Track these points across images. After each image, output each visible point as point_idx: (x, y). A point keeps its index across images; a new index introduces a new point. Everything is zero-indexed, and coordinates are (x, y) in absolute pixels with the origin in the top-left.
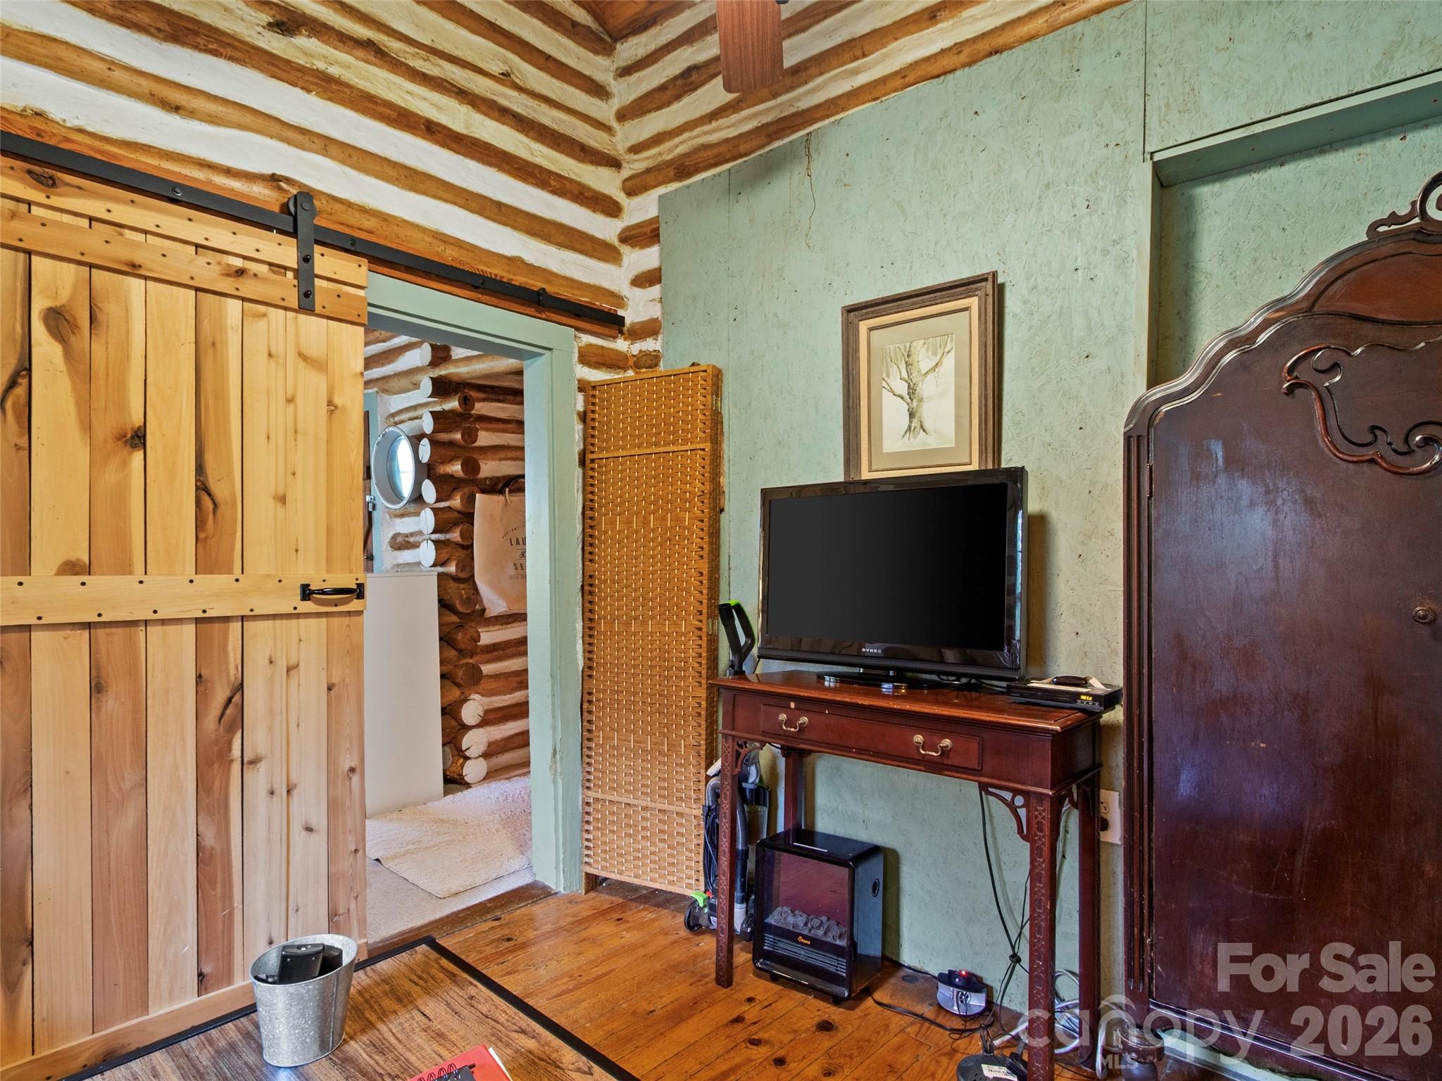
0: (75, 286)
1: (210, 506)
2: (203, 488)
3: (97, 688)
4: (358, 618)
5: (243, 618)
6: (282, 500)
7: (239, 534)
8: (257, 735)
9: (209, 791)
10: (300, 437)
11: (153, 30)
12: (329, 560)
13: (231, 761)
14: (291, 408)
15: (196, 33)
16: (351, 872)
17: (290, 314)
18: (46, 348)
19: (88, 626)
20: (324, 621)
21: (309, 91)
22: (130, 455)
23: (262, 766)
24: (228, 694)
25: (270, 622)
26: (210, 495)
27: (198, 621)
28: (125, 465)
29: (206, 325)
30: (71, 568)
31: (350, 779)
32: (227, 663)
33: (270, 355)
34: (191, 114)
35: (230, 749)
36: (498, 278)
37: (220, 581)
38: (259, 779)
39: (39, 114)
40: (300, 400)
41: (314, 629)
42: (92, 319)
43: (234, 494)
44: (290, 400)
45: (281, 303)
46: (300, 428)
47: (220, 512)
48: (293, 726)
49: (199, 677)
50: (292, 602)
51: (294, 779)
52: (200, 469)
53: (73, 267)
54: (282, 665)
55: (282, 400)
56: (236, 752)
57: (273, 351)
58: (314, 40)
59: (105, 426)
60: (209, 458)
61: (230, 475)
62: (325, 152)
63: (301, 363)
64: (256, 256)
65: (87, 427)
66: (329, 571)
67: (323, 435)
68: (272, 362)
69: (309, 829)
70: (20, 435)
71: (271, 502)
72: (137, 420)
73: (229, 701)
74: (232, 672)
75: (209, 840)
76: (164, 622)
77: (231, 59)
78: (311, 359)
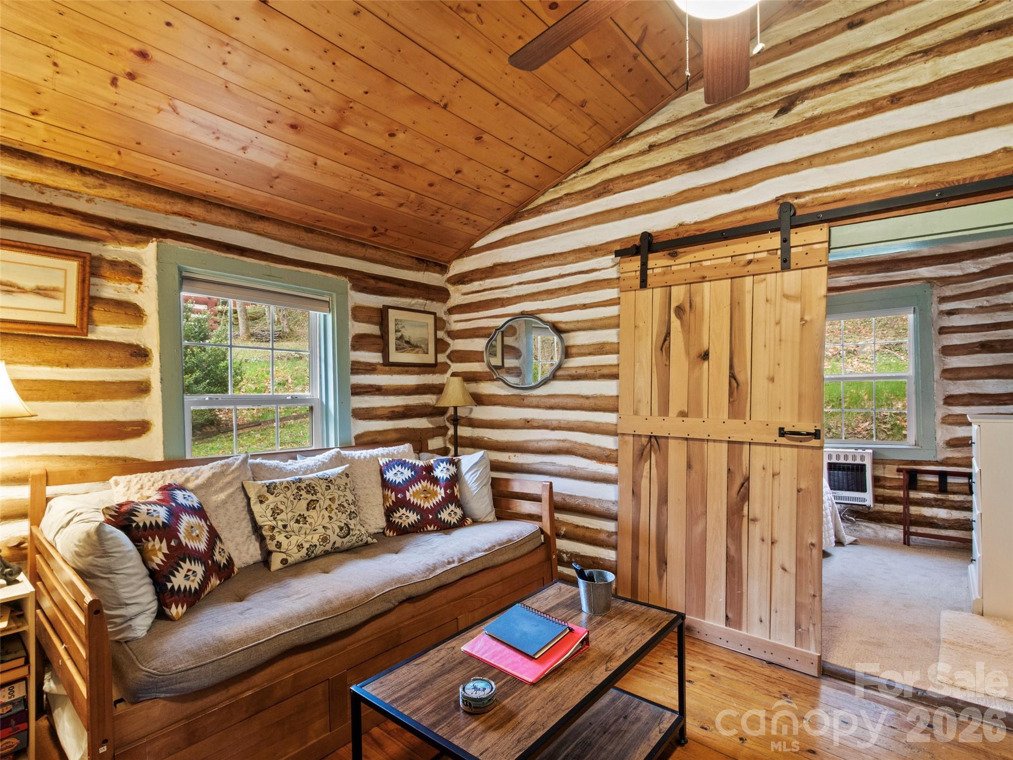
0: (685, 295)
1: (735, 385)
2: (732, 376)
3: (689, 466)
4: (819, 451)
5: (750, 443)
6: (772, 380)
7: (749, 399)
8: (756, 506)
9: (732, 528)
10: (783, 343)
11: (720, 161)
12: (800, 414)
13: (743, 516)
14: (778, 328)
15: (737, 149)
16: (810, 607)
17: (779, 274)
18: (675, 323)
19: (687, 439)
20: (796, 450)
21: (801, 135)
22: (703, 363)
23: (758, 524)
24: (742, 481)
25: (764, 447)
26: (735, 379)
27: (729, 442)
28: (701, 368)
29: (735, 294)
30: (683, 414)
31: (811, 549)
32: (742, 464)
33: (767, 301)
34: (738, 188)
35: (742, 510)
36: (961, 183)
37: (738, 423)
38: (756, 531)
39: (681, 225)
40: (783, 323)
41: (789, 454)
42: (691, 306)
43: (747, 378)
44: (778, 323)
45: (773, 270)
46: (783, 338)
47: (740, 387)
48: (776, 508)
49: (729, 470)
50: (774, 437)
51: (776, 536)
52: (731, 367)
53: (684, 286)
54: (770, 472)
55: (773, 322)
56: (745, 512)
57: (769, 298)
58: (806, 102)
59: (694, 352)
60: (735, 360)
61: (745, 369)
62: (811, 165)
63: (785, 300)
64: (759, 250)
65: (688, 353)
66: (799, 420)
67: (797, 340)
68: (768, 305)
69: (784, 569)
70: (667, 360)
71: (766, 381)
72: (706, 348)
73: (742, 485)
74: (744, 470)
75: (732, 552)
76: (714, 441)
77: (756, 148)
78: (791, 296)
